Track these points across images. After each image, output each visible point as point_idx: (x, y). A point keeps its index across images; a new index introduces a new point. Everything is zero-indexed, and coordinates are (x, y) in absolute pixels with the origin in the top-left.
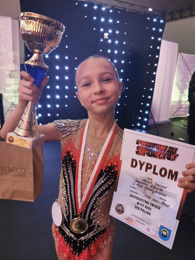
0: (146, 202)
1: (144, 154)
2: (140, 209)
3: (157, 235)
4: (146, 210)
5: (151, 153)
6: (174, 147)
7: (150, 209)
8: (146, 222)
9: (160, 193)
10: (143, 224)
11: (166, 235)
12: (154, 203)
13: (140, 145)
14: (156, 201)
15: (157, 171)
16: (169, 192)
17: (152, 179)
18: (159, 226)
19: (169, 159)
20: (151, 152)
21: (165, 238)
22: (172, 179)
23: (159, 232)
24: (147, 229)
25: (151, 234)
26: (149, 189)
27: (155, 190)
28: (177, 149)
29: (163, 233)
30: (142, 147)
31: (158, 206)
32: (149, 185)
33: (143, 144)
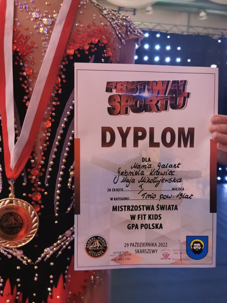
0: (148, 208)
1: (127, 109)
2: (139, 226)
3: (185, 256)
4: (151, 222)
5: (140, 105)
6: (180, 80)
7: (159, 218)
8: (158, 245)
9: (170, 180)
10: (153, 251)
11: (201, 249)
12: (163, 202)
13: (114, 92)
14: (167, 197)
15: (158, 138)
16: (185, 171)
17: (149, 158)
18: (185, 240)
19: (174, 107)
20: (138, 101)
21: (201, 254)
22: (185, 146)
23: (187, 251)
24: (163, 257)
25: (174, 261)
26: (148, 181)
27: (160, 178)
28: (185, 81)
29: (195, 248)
30: (120, 96)
31: (173, 206)
32: (147, 173)
33: (121, 89)
